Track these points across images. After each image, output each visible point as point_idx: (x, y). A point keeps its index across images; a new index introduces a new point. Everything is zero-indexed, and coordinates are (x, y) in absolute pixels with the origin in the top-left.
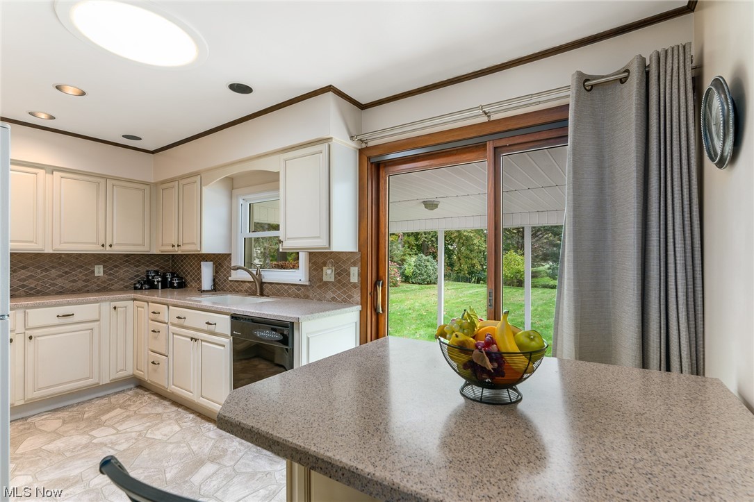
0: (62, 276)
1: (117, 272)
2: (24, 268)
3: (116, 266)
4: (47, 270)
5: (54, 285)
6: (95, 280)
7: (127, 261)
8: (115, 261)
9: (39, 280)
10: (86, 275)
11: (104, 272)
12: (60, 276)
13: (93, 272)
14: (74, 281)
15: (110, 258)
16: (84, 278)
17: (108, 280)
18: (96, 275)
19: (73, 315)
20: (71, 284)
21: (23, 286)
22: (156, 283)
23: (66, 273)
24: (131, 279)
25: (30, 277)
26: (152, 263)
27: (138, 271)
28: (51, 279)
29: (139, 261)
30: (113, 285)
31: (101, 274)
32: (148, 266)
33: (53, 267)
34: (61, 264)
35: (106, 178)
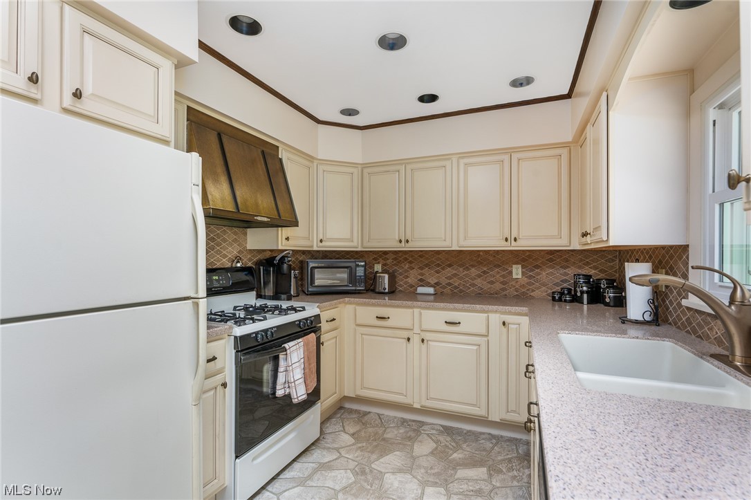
0: (481, 276)
1: (539, 274)
2: (450, 266)
3: (537, 267)
4: (468, 269)
5: (474, 285)
6: (513, 283)
7: (551, 260)
8: (536, 260)
9: (461, 279)
10: (503, 276)
11: (523, 273)
12: (479, 276)
13: (511, 273)
14: (492, 283)
15: (529, 257)
16: (502, 279)
17: (527, 283)
18: (514, 276)
19: (459, 323)
20: (489, 286)
21: (449, 284)
22: (579, 294)
23: (484, 272)
24: (557, 284)
25: (455, 275)
26: (587, 264)
27: (566, 274)
28: (471, 279)
29: (567, 261)
30: (533, 291)
31: (520, 276)
32: (580, 267)
33: (473, 266)
34: (480, 263)
35: (510, 151)
